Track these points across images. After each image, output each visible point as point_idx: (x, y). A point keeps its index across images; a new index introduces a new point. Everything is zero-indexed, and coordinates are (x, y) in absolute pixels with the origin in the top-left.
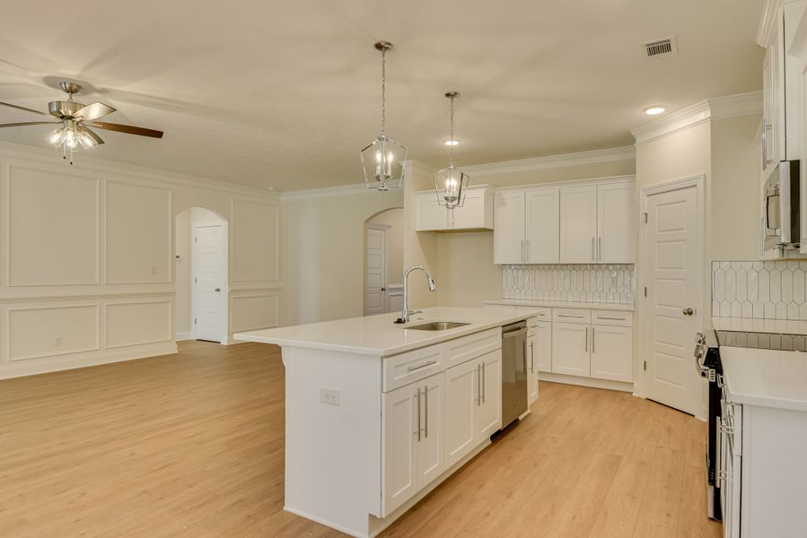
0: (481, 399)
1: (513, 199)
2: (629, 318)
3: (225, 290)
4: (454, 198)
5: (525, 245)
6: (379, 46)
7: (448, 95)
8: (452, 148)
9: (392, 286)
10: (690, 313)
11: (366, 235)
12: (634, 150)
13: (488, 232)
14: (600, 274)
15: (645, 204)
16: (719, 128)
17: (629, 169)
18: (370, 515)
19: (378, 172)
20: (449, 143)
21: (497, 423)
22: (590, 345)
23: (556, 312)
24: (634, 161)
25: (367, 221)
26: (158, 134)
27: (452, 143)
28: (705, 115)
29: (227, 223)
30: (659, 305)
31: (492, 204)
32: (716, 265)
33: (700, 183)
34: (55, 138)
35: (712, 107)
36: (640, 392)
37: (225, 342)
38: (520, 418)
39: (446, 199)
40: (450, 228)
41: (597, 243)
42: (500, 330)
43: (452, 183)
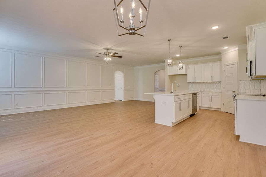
0: (189, 107)
1: (192, 67)
2: (220, 94)
3: (123, 89)
4: (181, 68)
5: (195, 78)
6: (169, 40)
7: (180, 47)
8: (177, 56)
9: (160, 88)
10: (234, 92)
11: (154, 76)
12: (221, 56)
13: (186, 75)
14: (213, 84)
15: (224, 68)
16: (240, 51)
17: (220, 60)
18: (172, 122)
19: (169, 63)
20: (177, 55)
21: (191, 113)
22: (211, 100)
23: (202, 93)
24: (221, 58)
25: (155, 73)
26: (121, 57)
27: (178, 55)
28: (237, 48)
29: (123, 74)
30: (227, 90)
31: (186, 69)
32: (240, 81)
33: (236, 63)
34: (105, 59)
35: (238, 47)
36: (222, 110)
37: (123, 100)
38: (195, 113)
39: (179, 68)
40: (176, 74)
41: (212, 77)
42: (192, 94)
43: (181, 65)
